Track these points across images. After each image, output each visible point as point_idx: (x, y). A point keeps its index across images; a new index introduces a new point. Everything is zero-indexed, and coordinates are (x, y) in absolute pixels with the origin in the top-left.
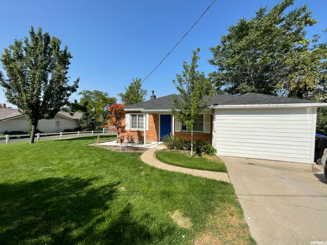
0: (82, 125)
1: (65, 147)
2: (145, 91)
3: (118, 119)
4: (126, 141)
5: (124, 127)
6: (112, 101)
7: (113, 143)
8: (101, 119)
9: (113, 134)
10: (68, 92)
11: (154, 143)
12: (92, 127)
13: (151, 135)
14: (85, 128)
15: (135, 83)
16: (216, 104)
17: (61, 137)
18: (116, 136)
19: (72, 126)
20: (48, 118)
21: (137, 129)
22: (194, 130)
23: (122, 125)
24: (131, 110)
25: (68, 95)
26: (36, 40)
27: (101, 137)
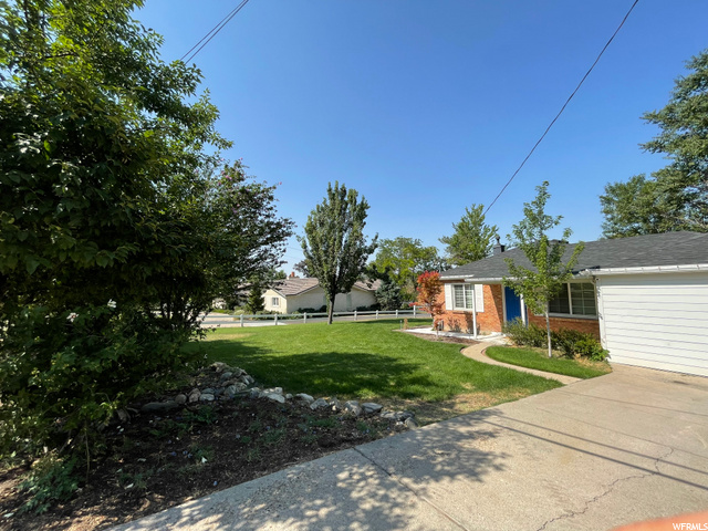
0: (380, 301)
1: (367, 331)
2: (494, 228)
3: (431, 293)
4: (447, 328)
5: (440, 306)
6: (429, 254)
7: (428, 330)
8: (409, 289)
9: (426, 318)
10: (365, 255)
11: (494, 333)
12: (395, 304)
13: (490, 320)
14: (385, 306)
15: (471, 216)
16: (598, 267)
17: (355, 318)
18: (431, 320)
19: (368, 302)
20: (344, 292)
21: (465, 309)
22: (550, 311)
23: (439, 302)
24: (452, 277)
25: (365, 259)
26: (333, 197)
27: (410, 320)
